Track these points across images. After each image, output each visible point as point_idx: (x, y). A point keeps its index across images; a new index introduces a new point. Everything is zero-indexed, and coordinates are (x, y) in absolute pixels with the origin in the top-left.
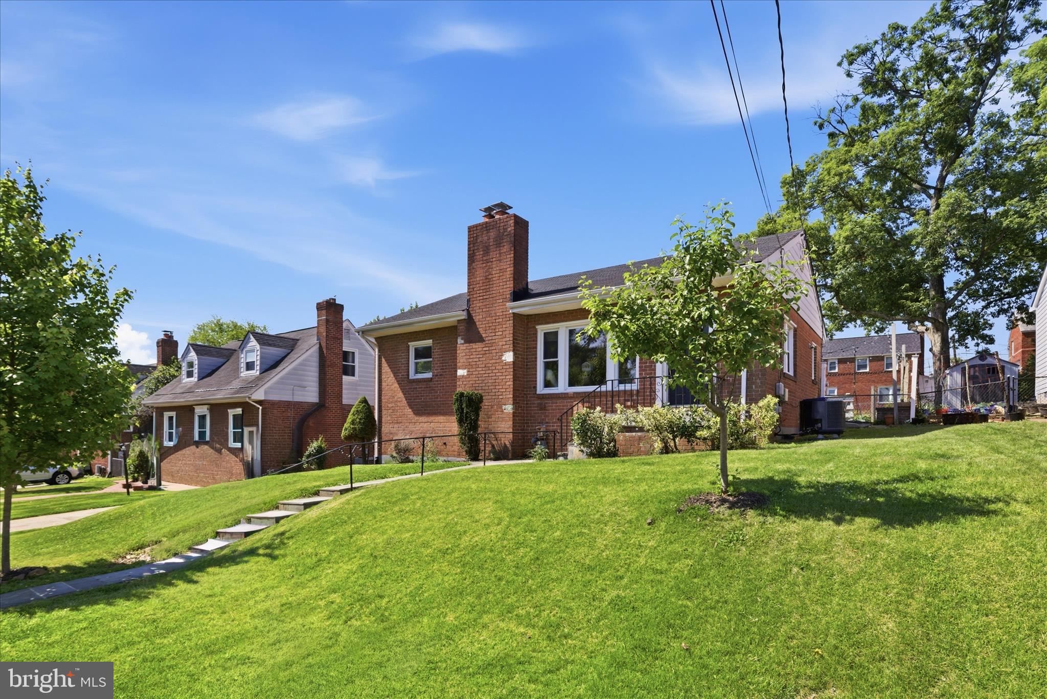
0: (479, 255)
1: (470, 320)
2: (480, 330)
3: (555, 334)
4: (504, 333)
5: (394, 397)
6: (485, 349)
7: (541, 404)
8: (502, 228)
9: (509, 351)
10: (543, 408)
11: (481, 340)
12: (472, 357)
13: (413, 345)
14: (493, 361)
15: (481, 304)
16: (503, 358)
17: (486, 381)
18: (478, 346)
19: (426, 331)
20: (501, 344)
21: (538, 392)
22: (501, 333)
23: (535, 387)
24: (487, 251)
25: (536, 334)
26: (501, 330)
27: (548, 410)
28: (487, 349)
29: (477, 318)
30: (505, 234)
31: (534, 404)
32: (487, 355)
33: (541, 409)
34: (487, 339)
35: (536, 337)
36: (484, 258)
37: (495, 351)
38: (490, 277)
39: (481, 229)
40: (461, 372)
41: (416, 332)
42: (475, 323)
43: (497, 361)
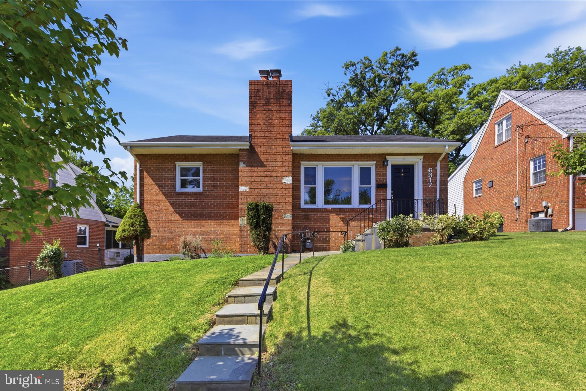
0: (260, 103)
1: (252, 150)
2: (261, 158)
3: (314, 169)
4: (284, 163)
5: (158, 206)
6: (266, 173)
7: (305, 215)
8: (281, 88)
9: (289, 176)
10: (307, 218)
11: (263, 165)
12: (254, 178)
13: (179, 165)
14: (274, 182)
15: (262, 140)
16: (283, 181)
17: (267, 197)
18: (259, 170)
19: (196, 154)
20: (282, 170)
21: (302, 207)
22: (281, 163)
23: (300, 204)
24: (268, 102)
25: (300, 167)
26: (280, 160)
27: (311, 219)
28: (269, 173)
29: (259, 150)
30: (285, 93)
31: (299, 215)
32: (269, 178)
33: (305, 219)
34: (268, 166)
35: (300, 169)
36: (265, 107)
37: (276, 175)
38: (270, 121)
39: (263, 85)
40: (242, 189)
41: (185, 154)
42: (256, 153)
43: (278, 183)
